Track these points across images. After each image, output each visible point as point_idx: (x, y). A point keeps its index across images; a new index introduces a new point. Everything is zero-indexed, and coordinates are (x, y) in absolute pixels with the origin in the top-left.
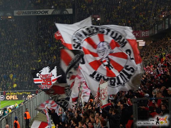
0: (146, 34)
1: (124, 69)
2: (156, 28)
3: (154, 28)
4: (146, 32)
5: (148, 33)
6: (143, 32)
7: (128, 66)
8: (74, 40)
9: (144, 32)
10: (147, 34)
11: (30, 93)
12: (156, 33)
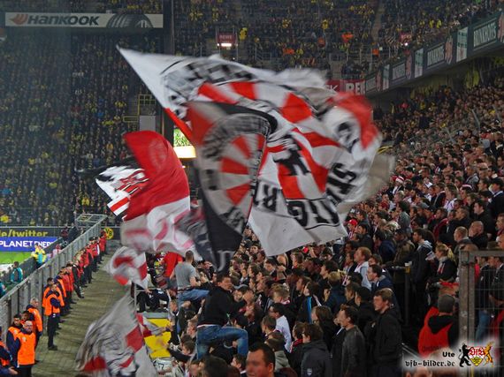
0: (357, 89)
1: (332, 175)
2: (386, 74)
3: (379, 73)
4: (357, 84)
5: (363, 87)
6: (348, 85)
7: (340, 165)
8: (174, 98)
9: (352, 85)
10: (359, 91)
11: (45, 233)
12: (386, 86)
